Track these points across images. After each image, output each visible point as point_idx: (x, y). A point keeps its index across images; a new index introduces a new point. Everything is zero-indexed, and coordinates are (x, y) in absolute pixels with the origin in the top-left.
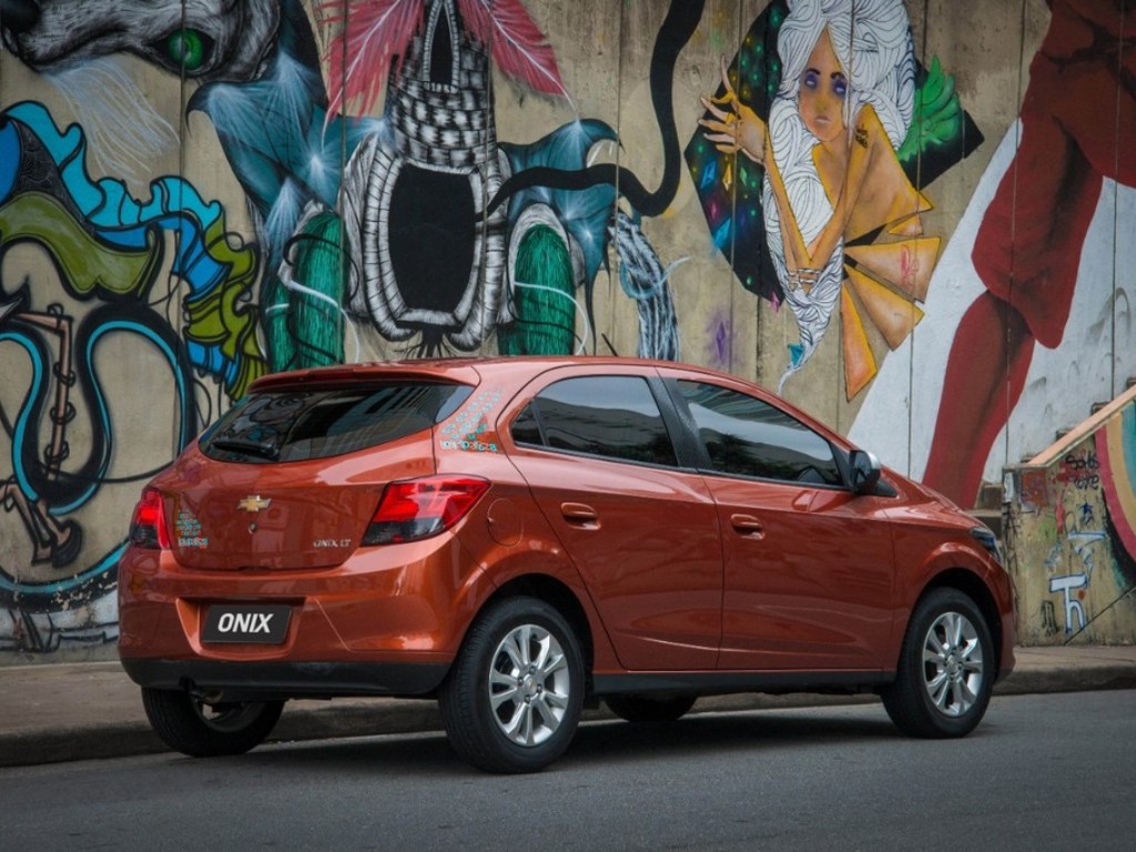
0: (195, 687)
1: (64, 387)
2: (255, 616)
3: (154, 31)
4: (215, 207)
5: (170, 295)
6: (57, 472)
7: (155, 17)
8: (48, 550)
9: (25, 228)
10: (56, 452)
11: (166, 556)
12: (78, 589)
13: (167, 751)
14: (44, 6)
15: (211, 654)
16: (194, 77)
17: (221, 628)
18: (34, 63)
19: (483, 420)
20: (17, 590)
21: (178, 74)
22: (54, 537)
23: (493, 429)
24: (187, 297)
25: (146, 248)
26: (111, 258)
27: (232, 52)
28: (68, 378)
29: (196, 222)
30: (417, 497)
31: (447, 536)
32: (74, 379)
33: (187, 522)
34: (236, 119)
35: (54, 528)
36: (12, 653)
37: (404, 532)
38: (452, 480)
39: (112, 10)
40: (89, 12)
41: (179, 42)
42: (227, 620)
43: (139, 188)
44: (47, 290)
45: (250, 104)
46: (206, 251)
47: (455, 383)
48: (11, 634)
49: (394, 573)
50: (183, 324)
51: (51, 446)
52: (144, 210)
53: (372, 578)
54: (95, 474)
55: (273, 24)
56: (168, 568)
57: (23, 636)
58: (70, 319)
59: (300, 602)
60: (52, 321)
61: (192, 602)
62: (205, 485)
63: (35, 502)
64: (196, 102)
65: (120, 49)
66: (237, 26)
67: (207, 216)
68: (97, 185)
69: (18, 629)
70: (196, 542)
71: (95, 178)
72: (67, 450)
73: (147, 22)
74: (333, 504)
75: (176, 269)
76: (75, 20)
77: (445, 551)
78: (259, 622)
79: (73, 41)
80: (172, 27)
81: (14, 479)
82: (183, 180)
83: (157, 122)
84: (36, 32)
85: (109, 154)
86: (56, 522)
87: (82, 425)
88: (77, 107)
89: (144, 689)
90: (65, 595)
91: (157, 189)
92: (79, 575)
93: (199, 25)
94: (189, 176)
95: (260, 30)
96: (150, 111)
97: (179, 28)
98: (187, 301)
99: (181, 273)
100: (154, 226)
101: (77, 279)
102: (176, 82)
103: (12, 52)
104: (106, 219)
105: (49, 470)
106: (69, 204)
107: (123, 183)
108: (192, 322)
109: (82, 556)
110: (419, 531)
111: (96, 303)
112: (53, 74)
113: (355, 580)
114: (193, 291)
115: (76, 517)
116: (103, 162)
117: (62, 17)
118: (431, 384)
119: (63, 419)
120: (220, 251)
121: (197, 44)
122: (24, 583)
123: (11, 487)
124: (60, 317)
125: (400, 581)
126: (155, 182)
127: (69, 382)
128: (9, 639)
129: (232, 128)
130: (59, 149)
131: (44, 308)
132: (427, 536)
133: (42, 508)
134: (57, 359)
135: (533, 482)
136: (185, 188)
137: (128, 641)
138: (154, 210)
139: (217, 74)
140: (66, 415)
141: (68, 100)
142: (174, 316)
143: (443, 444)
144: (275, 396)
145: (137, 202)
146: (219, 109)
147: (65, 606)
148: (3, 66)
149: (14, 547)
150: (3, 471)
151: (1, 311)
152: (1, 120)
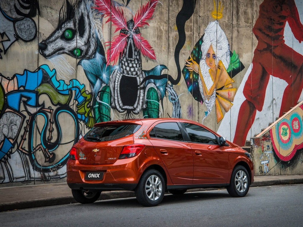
0: (83, 189)
1: (51, 124)
2: (96, 174)
3: (71, 49)
4: (83, 85)
5: (74, 104)
6: (50, 142)
7: (71, 46)
8: (48, 159)
9: (43, 91)
10: (50, 138)
11: (77, 162)
12: (54, 167)
13: (77, 202)
14: (48, 45)
15: (86, 182)
16: (79, 58)
17: (89, 177)
18: (45, 56)
19: (144, 132)
20: (42, 168)
21: (75, 58)
22: (49, 156)
23: (145, 134)
24: (77, 104)
25: (69, 94)
26: (62, 97)
27: (87, 53)
28: (52, 122)
29: (79, 89)
30: (130, 149)
31: (136, 157)
32: (54, 122)
33: (81, 154)
34: (87, 67)
35: (49, 154)
36: (40, 182)
37: (127, 156)
38: (137, 145)
39: (62, 45)
40: (57, 46)
41: (76, 51)
42: (90, 175)
43: (67, 82)
44: (48, 104)
45: (91, 63)
46: (81, 95)
47: (137, 124)
48: (40, 177)
49: (126, 165)
50: (76, 110)
51: (49, 137)
52: (68, 86)
53: (120, 166)
54: (58, 143)
55: (95, 47)
56: (77, 164)
57: (43, 178)
58: (53, 110)
59: (106, 171)
60: (49, 110)
61: (83, 171)
62: (85, 146)
63: (46, 149)
64: (79, 63)
65: (63, 53)
66: (88, 47)
67: (81, 87)
68: (58, 81)
69: (42, 176)
70: (83, 158)
71: (58, 80)
72: (52, 137)
73: (69, 47)
74: (112, 150)
75: (75, 99)
76: (54, 47)
77: (136, 160)
78: (97, 175)
79: (54, 52)
80: (74, 48)
81: (41, 144)
82: (76, 80)
83: (71, 68)
84: (46, 50)
85: (61, 75)
86: (50, 153)
87: (55, 132)
88: (54, 65)
89: (72, 190)
90: (52, 169)
91: (71, 82)
92: (55, 164)
93: (79, 47)
94: (77, 79)
95: (92, 48)
96: (69, 66)
97: (75, 48)
98: (77, 105)
99: (76, 99)
100: (70, 90)
101: (54, 101)
102: (75, 59)
103: (41, 54)
104: (60, 88)
105: (48, 142)
106: (53, 86)
107: (64, 81)
108: (78, 110)
109: (55, 160)
110: (130, 156)
111: (58, 106)
112: (50, 58)
113: (116, 166)
114: (78, 103)
115: (54, 152)
116: (60, 77)
117: (51, 47)
118: (132, 125)
119: (51, 131)
120: (84, 95)
121: (79, 51)
122: (43, 166)
123: (40, 146)
124: (51, 109)
125: (127, 166)
126: (71, 80)
127: (53, 123)
128: (40, 178)
129: (87, 68)
130: (51, 74)
131: (47, 108)
132: (132, 157)
133: (47, 150)
134: (50, 118)
135: (154, 145)
136: (77, 81)
137: (69, 180)
138: (70, 86)
139: (83, 57)
140: (52, 130)
141: (52, 64)
142: (75, 109)
143: (136, 138)
144: (99, 127)
145: (67, 85)
146: (84, 65)
147: (52, 171)
148: (39, 57)
149: (41, 159)
150: (39, 142)
151: (38, 109)
152: (39, 68)
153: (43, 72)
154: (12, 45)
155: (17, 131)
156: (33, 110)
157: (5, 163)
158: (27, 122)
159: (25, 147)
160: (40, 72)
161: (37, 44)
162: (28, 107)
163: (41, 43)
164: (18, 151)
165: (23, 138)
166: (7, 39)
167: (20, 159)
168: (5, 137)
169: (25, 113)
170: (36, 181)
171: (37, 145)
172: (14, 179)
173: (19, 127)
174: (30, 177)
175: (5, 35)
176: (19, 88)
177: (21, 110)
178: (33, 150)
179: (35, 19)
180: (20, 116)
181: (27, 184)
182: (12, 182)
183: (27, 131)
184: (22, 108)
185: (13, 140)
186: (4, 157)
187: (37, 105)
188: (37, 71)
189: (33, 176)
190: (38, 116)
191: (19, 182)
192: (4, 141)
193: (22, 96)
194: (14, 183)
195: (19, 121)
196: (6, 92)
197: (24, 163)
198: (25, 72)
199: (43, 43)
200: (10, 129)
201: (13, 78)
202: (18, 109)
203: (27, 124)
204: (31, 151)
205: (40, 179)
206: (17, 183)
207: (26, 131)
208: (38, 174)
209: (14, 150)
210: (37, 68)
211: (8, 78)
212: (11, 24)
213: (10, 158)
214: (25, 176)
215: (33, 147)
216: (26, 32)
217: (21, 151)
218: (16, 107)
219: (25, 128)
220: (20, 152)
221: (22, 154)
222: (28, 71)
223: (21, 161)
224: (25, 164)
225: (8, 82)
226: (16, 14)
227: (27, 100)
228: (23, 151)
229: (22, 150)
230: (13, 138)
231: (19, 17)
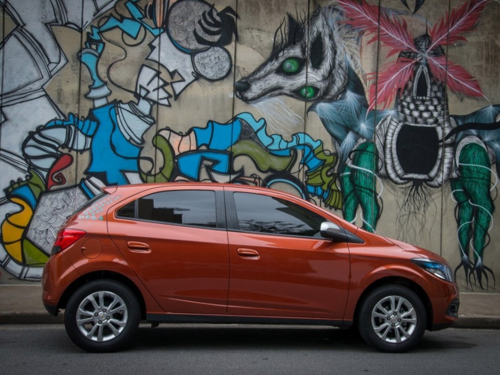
4: (319, 142)
9: (242, 151)
14: (252, 83)
18: (246, 100)
21: (303, 100)
24: (307, 171)
25: (290, 156)
27: (327, 92)
39: (278, 82)
40: (269, 84)
41: (304, 90)
43: (287, 137)
44: (250, 170)
52: (289, 144)
58: (259, 179)
60: (252, 180)
64: (311, 109)
66: (329, 84)
68: (270, 137)
71: (270, 134)
76: (263, 87)
79: (262, 93)
80: (302, 86)
82: (305, 134)
83: (295, 116)
84: (248, 92)
85: (275, 127)
88: (263, 113)
91: (294, 137)
93: (313, 85)
96: (292, 113)
97: (305, 86)
100: (293, 149)
101: (262, 166)
102: (303, 103)
103: (239, 98)
104: (274, 147)
106: (260, 143)
107: (281, 136)
108: (309, 179)
111: (270, 174)
112: (255, 103)
116: (273, 129)
120: (321, 156)
121: (312, 90)
124: (255, 178)
130: (256, 126)
131: (249, 176)
141: (259, 111)
142: (301, 177)
145: (287, 141)
148: (235, 102)
151: (233, 177)
152: (235, 119)
153: (241, 123)
154: (187, 88)
156: (223, 179)
160: (237, 124)
161: (232, 83)
162: (214, 175)
163: (239, 82)
166: (180, 78)
175: (176, 74)
176: (198, 147)
177: (202, 179)
179: (230, 48)
184: (204, 176)
187: (231, 171)
188: (232, 123)
193: (203, 159)
196: (177, 153)
198: (210, 124)
199: (243, 81)
201: (188, 134)
202: (196, 177)
210: (230, 117)
211: (181, 134)
212: (188, 57)
216: (212, 67)
218: (193, 175)
222: (214, 123)
225: (179, 140)
226: (197, 43)
227: (213, 165)
231: (201, 46)
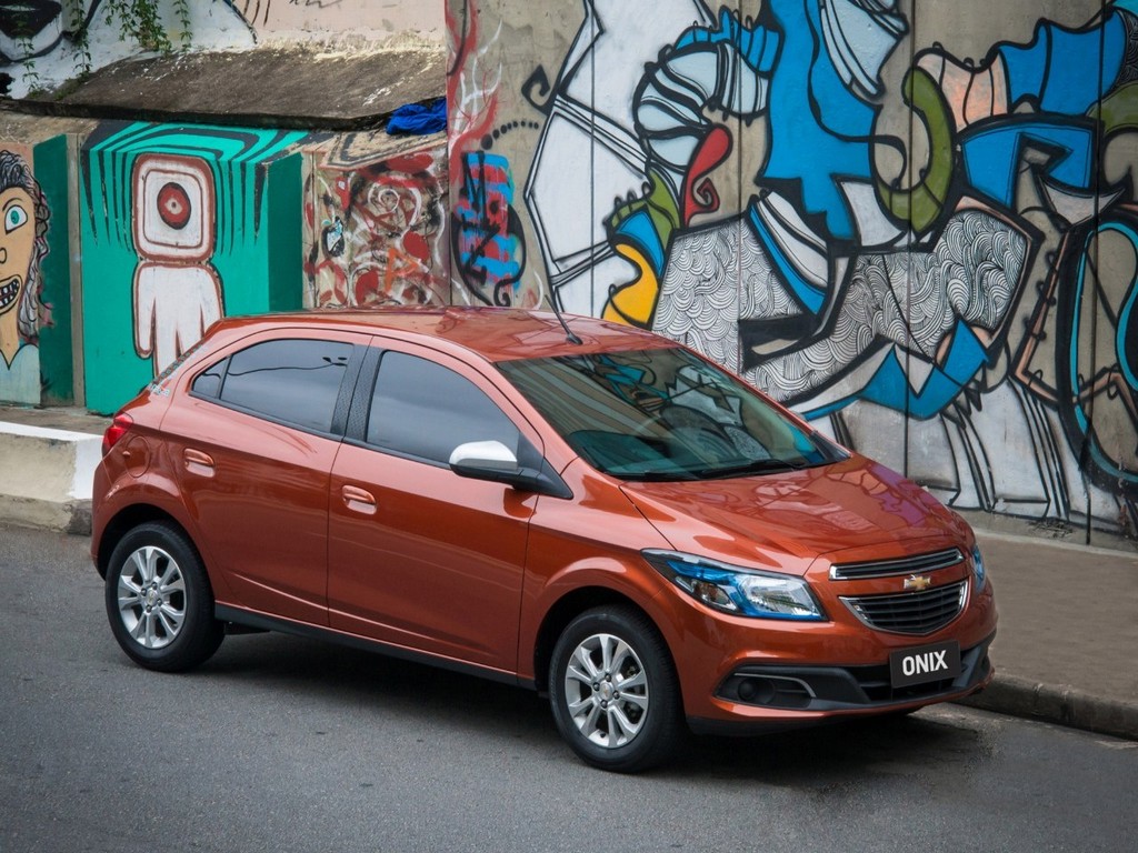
20: (1122, 477)
36: (1117, 538)
57: (1128, 523)
69: (1122, 516)
81: (1117, 367)
122: (1127, 471)
123: (1114, 375)
128: (1114, 523)
149: (1118, 434)
150: (1106, 358)
151: (1104, 202)
153: (1126, 26)
155: (1005, 295)
156: (1076, 209)
157: (961, 426)
158: (1051, 258)
159: (1040, 371)
160: (1114, 27)
162: (1053, 194)
164: (1011, 385)
165: (1032, 332)
167: (1020, 418)
168: (958, 317)
169: (1040, 221)
170: (1097, 529)
171: (1099, 367)
172: (996, 501)
173: (1013, 277)
174: (1067, 505)
176: (1012, 106)
177: (1022, 206)
178: (1081, 389)
180: (1018, 232)
181: (1055, 536)
182: (991, 510)
183: (1051, 302)
184: (1028, 197)
185: (991, 332)
186: (954, 401)
188: (1102, 25)
189: (1079, 502)
190: (1100, 235)
191: (1018, 516)
192: (952, 331)
193: (1025, 142)
194: (997, 518)
195: (1016, 254)
196: (960, 125)
197: (1037, 439)
200: (979, 286)
201: (986, 64)
202: (1009, 202)
203: (1052, 268)
204: (1072, 394)
205: (1113, 528)
206: (1010, 518)
207: (1044, 299)
208: (1105, 503)
209: (994, 377)
211: (968, 64)
213: (979, 408)
214: (1043, 496)
215: (1079, 376)
217: (1026, 388)
218: (1001, 191)
219: (1042, 288)
220: (1019, 388)
221: (1030, 398)
222: (1054, 29)
223: (1025, 428)
224: (1044, 446)
225: (966, 82)
227: (1050, 162)
228: (1034, 387)
229: (1026, 381)
230: (990, 322)
